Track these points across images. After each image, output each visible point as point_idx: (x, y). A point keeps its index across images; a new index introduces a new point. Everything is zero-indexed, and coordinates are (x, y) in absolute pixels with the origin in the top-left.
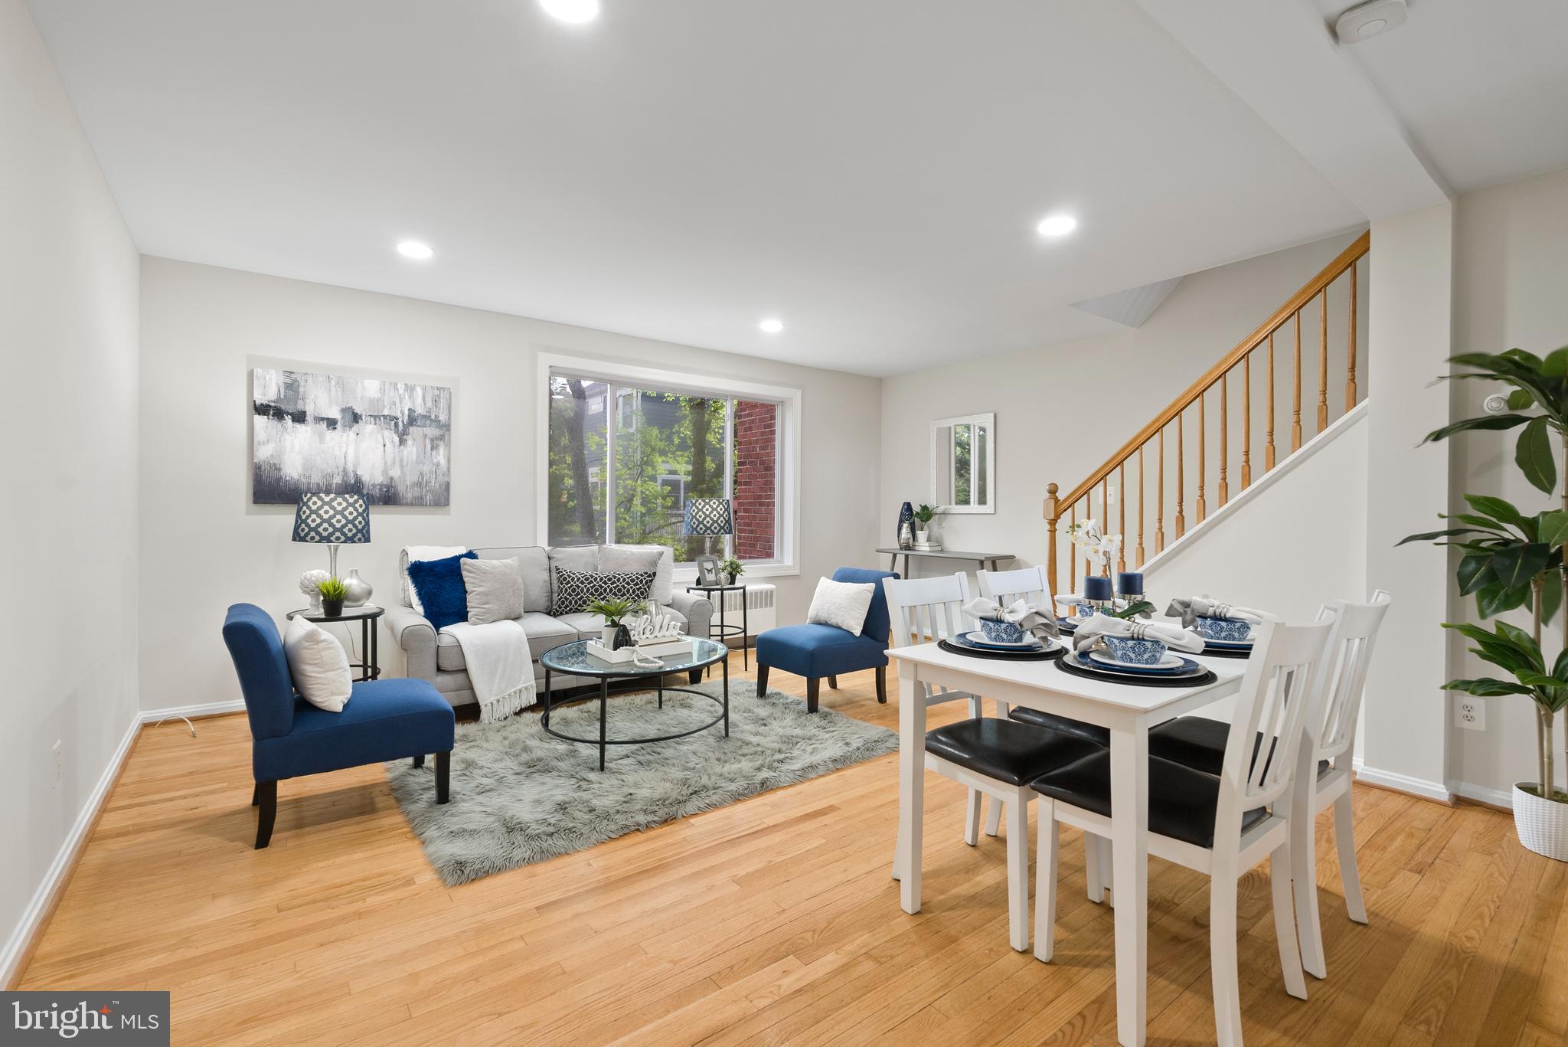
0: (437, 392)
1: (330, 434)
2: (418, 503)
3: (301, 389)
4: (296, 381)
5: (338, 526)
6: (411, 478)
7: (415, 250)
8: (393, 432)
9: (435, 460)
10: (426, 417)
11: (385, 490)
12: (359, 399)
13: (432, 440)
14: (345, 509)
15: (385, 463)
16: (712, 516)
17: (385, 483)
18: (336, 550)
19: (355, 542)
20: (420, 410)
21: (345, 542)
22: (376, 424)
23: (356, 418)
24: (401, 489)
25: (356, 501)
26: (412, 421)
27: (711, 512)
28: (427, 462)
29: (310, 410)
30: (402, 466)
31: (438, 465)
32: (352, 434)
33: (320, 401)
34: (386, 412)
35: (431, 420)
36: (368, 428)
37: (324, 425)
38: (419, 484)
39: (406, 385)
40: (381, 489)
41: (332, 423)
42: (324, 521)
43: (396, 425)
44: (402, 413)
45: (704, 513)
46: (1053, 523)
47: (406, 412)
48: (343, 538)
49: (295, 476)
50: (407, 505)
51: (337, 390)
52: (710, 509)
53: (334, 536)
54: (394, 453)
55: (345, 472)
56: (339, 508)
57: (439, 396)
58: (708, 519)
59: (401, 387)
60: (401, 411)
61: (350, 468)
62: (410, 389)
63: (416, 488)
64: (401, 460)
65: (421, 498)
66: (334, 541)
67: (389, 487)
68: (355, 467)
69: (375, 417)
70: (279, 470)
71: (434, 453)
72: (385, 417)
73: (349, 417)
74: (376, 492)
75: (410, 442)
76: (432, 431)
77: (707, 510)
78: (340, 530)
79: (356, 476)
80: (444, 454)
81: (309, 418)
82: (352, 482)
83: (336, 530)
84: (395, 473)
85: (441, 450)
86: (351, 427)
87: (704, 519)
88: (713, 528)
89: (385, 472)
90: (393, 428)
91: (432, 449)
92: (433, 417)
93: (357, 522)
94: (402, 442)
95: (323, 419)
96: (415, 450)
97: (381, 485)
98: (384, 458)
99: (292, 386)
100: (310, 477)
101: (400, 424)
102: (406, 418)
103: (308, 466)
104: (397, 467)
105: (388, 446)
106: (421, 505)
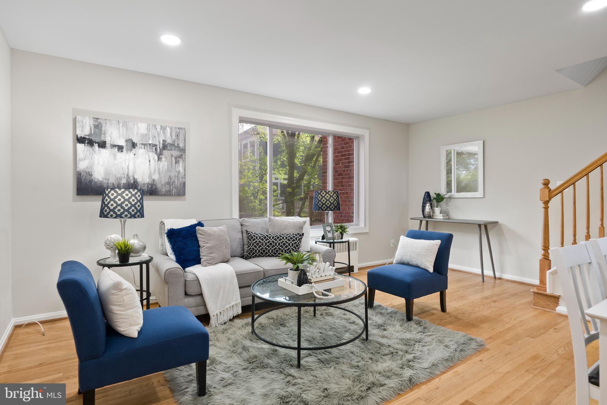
0: (178, 130)
1: (119, 155)
2: (168, 194)
3: (103, 128)
4: (101, 123)
5: (126, 208)
6: (164, 180)
7: (170, 40)
8: (154, 153)
9: (177, 169)
10: (171, 145)
11: (150, 186)
12: (135, 134)
13: (176, 158)
14: (130, 198)
15: (150, 171)
16: (330, 200)
17: (150, 183)
18: (125, 222)
19: (136, 218)
20: (169, 141)
21: (130, 218)
22: (145, 149)
23: (134, 145)
24: (159, 186)
25: (136, 193)
26: (165, 147)
27: (330, 198)
28: (173, 171)
29: (108, 140)
30: (159, 173)
31: (179, 172)
32: (131, 154)
33: (113, 135)
34: (150, 142)
35: (175, 146)
36: (140, 151)
37: (116, 149)
38: (169, 183)
39: (161, 126)
40: (148, 186)
41: (120, 148)
42: (118, 205)
43: (156, 149)
44: (159, 142)
45: (326, 199)
46: (546, 203)
47: (162, 142)
48: (129, 216)
49: (100, 179)
50: (162, 195)
51: (123, 129)
52: (329, 196)
53: (124, 214)
54: (155, 165)
56: (127, 197)
57: (179, 133)
58: (328, 202)
59: (158, 127)
60: (159, 141)
61: (131, 174)
62: (164, 128)
63: (167, 186)
64: (159, 170)
65: (170, 191)
66: (124, 217)
67: (152, 185)
68: (134, 173)
69: (144, 145)
70: (91, 175)
71: (177, 165)
72: (150, 144)
73: (130, 144)
74: (145, 188)
75: (163, 159)
76: (176, 153)
77: (327, 197)
78: (127, 210)
79: (134, 179)
80: (182, 165)
81: (108, 145)
82: (132, 182)
83: (125, 210)
84: (156, 177)
85: (181, 164)
86: (131, 150)
87: (326, 202)
88: (331, 207)
89: (150, 176)
90: (154, 151)
91: (175, 163)
92: (176, 145)
93: (137, 206)
94: (159, 159)
95: (115, 146)
96: (166, 163)
97: (148, 184)
98: (150, 168)
99: (98, 126)
100: (108, 179)
101: (158, 149)
102: (161, 145)
103: (107, 173)
104: (157, 173)
105: (152, 161)
106: (170, 195)
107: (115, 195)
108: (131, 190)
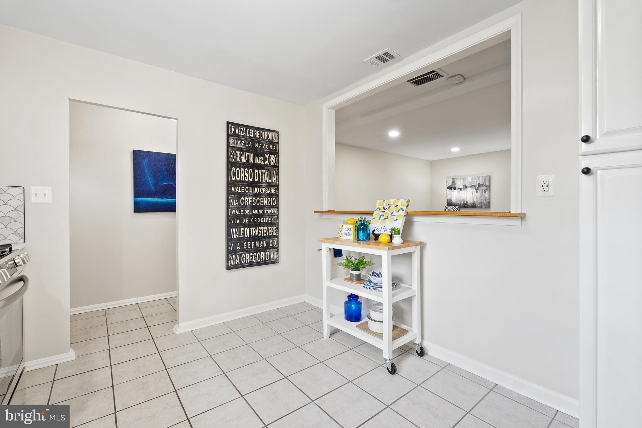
1: (461, 192)
3: (455, 182)
4: (454, 180)
6: (479, 201)
7: (455, 150)
10: (482, 184)
12: (467, 182)
13: (484, 190)
15: (473, 198)
20: (481, 183)
22: (471, 188)
23: (466, 187)
24: (477, 204)
26: (479, 186)
28: (483, 196)
29: (457, 187)
30: (477, 198)
31: (486, 197)
32: (465, 191)
33: (459, 184)
34: (473, 185)
36: (469, 189)
37: (460, 189)
38: (481, 203)
40: (472, 204)
41: (461, 189)
43: (475, 187)
44: (477, 184)
47: (478, 184)
49: (454, 202)
50: (478, 208)
51: (462, 181)
54: (475, 195)
55: (464, 201)
57: (486, 178)
59: (476, 178)
60: (476, 184)
61: (465, 199)
62: (479, 178)
64: (477, 196)
65: (482, 206)
67: (474, 203)
68: (466, 199)
69: (470, 186)
70: (451, 201)
71: (485, 194)
72: (473, 186)
73: (465, 187)
75: (479, 192)
76: (484, 188)
79: (466, 201)
81: (457, 188)
84: (475, 200)
85: (487, 193)
86: (465, 189)
89: (473, 200)
90: (474, 188)
91: (484, 193)
92: (484, 184)
94: (477, 192)
95: (459, 188)
97: (472, 203)
98: (472, 196)
99: (453, 182)
100: (457, 202)
101: (476, 187)
102: (478, 185)
103: (456, 199)
104: (476, 198)
105: (473, 193)
106: (482, 208)
107: (450, 208)
108: (451, 206)
